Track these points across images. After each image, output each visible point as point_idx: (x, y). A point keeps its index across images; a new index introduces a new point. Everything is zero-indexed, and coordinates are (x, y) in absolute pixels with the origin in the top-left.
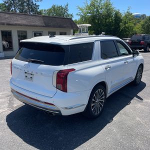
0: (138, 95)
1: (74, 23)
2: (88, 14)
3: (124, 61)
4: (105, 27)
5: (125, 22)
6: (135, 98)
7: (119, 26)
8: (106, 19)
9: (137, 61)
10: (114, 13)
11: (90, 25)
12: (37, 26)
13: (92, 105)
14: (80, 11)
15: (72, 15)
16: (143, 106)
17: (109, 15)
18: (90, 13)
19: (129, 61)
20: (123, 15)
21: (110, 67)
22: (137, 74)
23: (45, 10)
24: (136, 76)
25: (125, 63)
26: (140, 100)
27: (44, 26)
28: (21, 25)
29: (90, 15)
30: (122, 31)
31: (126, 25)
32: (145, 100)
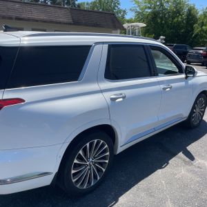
0: (189, 148)
1: (118, 20)
2: (147, 10)
3: (162, 86)
4: (171, 29)
5: (203, 23)
6: (181, 154)
7: (193, 29)
8: (173, 18)
9: (194, 86)
10: (186, 10)
11: (145, 25)
12: (60, 23)
13: (73, 172)
14: (136, 5)
15: (124, 12)
16: (189, 175)
17: (178, 12)
18: (150, 8)
19: (173, 85)
20: (201, 13)
21: (124, 97)
22: (194, 108)
23: (87, 4)
24: (192, 112)
25: (164, 89)
26: (188, 159)
27: (70, 24)
28: (37, 21)
29: (150, 11)
30: (196, 36)
31: (204, 27)
32: (198, 161)
